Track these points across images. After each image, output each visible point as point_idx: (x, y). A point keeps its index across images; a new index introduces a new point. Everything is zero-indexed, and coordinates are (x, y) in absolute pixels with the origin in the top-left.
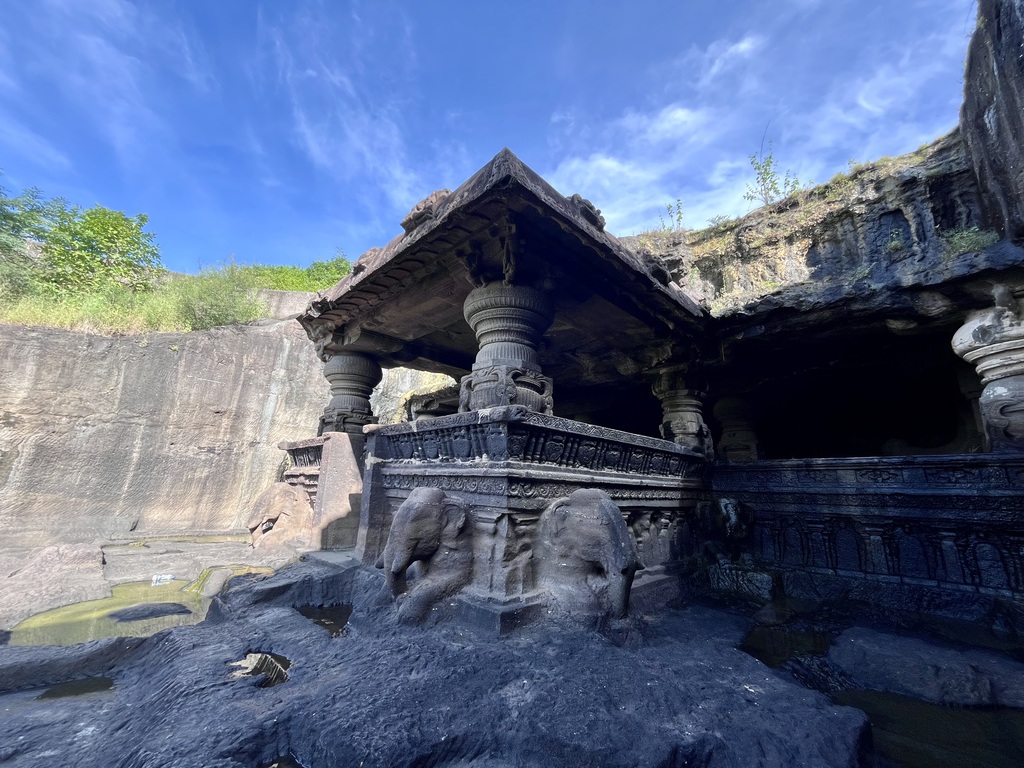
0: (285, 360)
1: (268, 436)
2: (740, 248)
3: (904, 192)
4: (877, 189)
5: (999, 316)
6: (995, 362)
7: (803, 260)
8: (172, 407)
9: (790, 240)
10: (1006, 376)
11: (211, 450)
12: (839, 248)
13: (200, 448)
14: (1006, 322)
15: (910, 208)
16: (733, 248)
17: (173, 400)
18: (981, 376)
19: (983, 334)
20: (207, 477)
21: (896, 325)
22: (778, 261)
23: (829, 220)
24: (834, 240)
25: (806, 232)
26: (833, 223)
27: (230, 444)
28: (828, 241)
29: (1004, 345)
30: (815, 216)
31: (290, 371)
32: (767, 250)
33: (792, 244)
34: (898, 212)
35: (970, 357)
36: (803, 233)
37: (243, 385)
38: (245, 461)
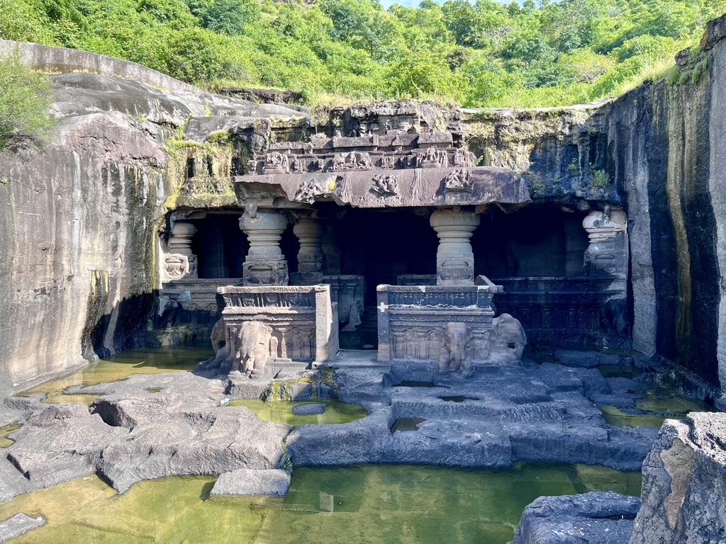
0: (79, 179)
1: (78, 266)
2: (497, 138)
3: (580, 137)
4: (570, 128)
5: (604, 218)
6: (597, 235)
7: (528, 156)
8: (14, 250)
9: (524, 142)
10: (599, 242)
11: (43, 291)
12: (546, 155)
13: (35, 291)
14: (605, 221)
15: (581, 147)
16: (493, 137)
17: (14, 242)
18: (590, 239)
19: (597, 223)
20: (44, 320)
21: (566, 209)
22: (517, 154)
23: (545, 137)
24: (545, 150)
25: (533, 140)
26: (546, 139)
27: (55, 282)
28: (542, 148)
29: (602, 230)
30: (539, 132)
31: (84, 190)
32: (512, 145)
33: (525, 145)
34: (576, 145)
35: (588, 231)
36: (532, 140)
37: (57, 215)
38: (67, 296)
